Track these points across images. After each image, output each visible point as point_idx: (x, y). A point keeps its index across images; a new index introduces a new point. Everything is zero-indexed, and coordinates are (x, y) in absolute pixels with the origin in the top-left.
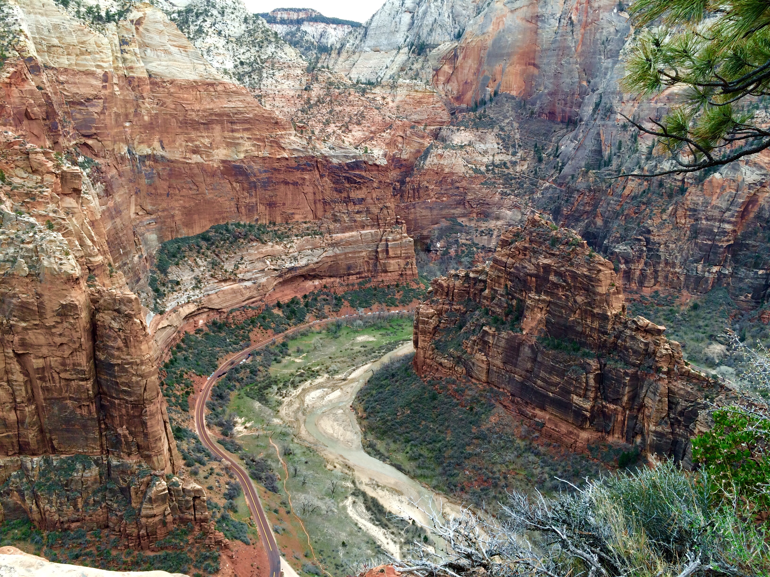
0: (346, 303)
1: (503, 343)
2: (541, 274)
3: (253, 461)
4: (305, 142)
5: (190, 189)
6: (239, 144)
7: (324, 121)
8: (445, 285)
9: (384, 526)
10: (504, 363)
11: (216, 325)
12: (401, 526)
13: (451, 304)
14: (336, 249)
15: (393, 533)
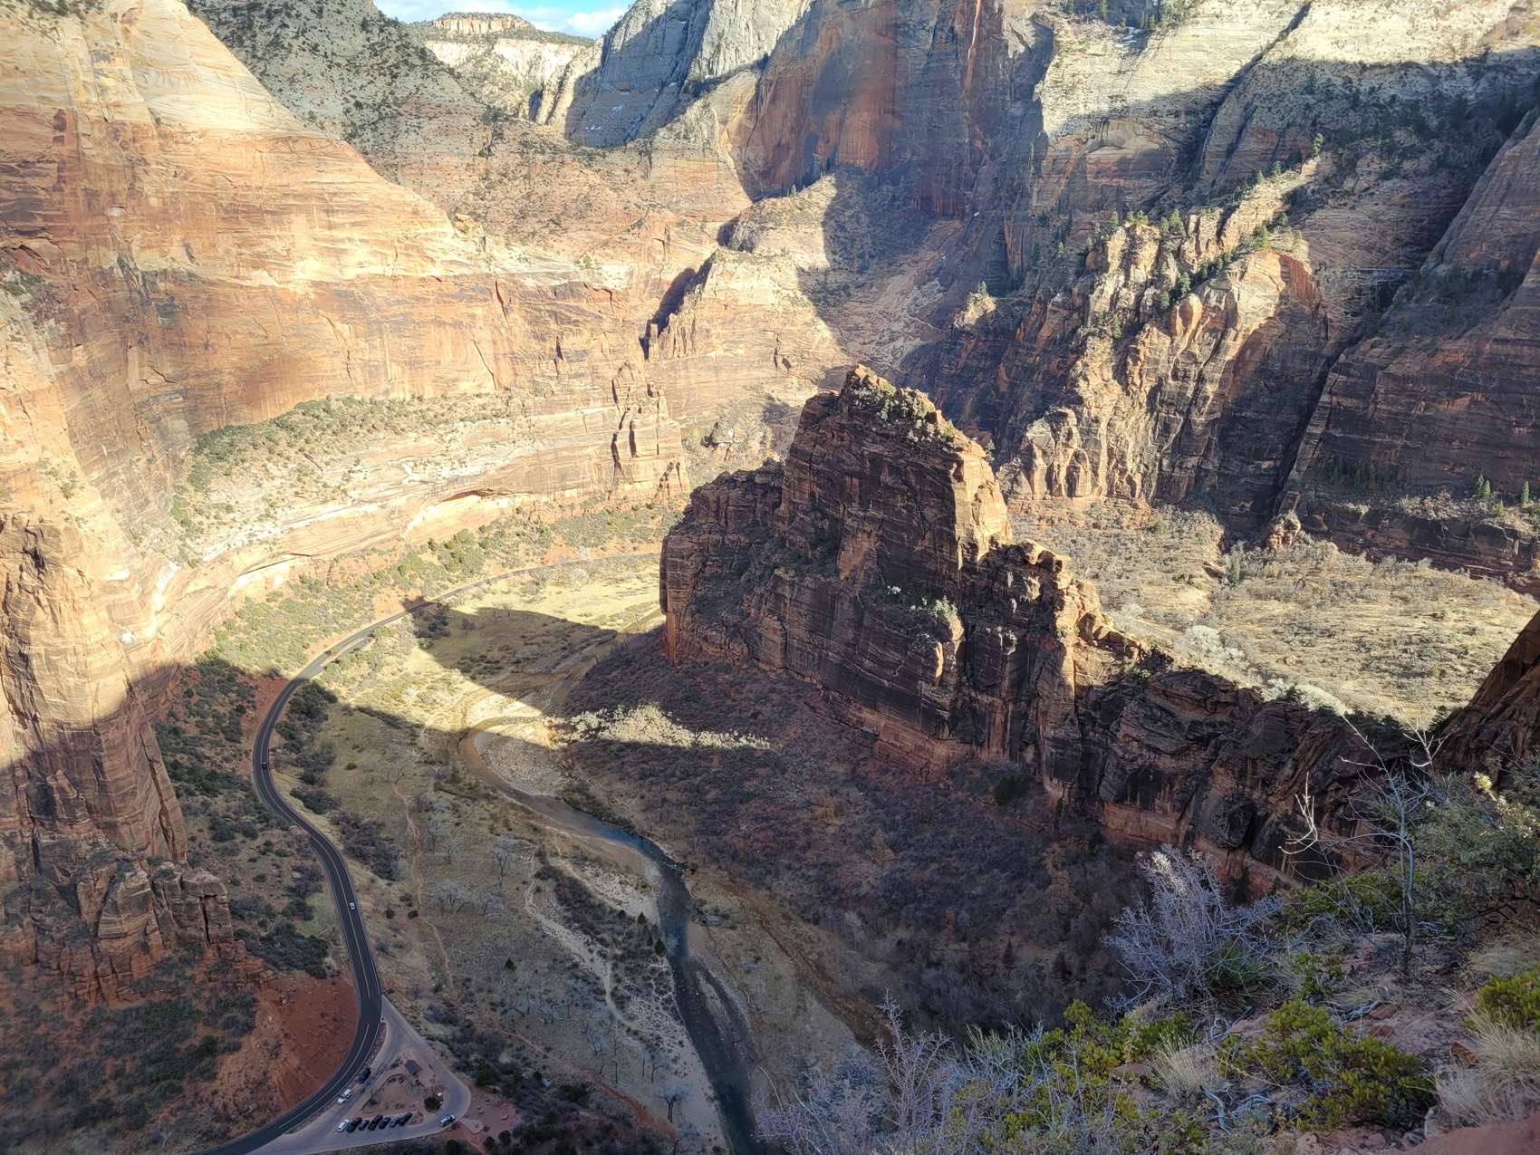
0: (558, 539)
1: (807, 597)
2: (868, 471)
3: (356, 825)
4: (472, 248)
5: (251, 334)
6: (343, 251)
7: (517, 212)
8: (712, 498)
9: (588, 929)
10: (811, 632)
11: (307, 585)
12: (618, 928)
13: (723, 533)
14: (538, 443)
15: (602, 941)
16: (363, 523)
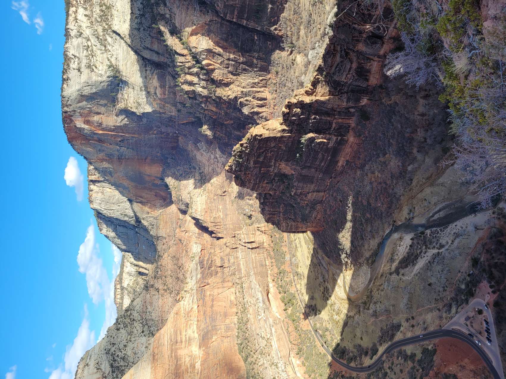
0: (283, 267)
1: (301, 185)
2: (259, 165)
3: (382, 337)
4: (188, 295)
5: (216, 369)
6: (189, 338)
7: (176, 280)
8: (268, 216)
9: (416, 257)
10: (312, 183)
11: (299, 353)
12: (415, 247)
13: (280, 212)
14: (251, 274)
15: (420, 253)
16: (278, 333)
